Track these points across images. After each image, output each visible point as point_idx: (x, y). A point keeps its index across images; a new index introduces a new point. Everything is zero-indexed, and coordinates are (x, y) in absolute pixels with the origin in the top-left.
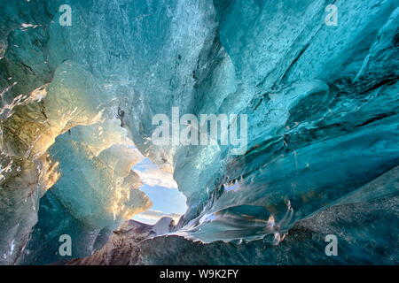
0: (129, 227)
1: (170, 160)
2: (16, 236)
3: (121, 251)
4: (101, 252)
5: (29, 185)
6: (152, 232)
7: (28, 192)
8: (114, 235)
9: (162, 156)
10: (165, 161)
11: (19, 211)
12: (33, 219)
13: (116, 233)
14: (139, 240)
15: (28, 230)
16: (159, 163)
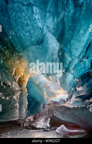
0: (51, 103)
1: (58, 81)
2: (25, 107)
3: (50, 110)
4: (45, 110)
5: (25, 95)
6: (58, 104)
7: (25, 96)
8: (47, 105)
9: (56, 80)
10: (57, 81)
11: (24, 101)
12: (27, 103)
13: (48, 105)
14: (55, 106)
15: (26, 106)
16: (55, 82)
